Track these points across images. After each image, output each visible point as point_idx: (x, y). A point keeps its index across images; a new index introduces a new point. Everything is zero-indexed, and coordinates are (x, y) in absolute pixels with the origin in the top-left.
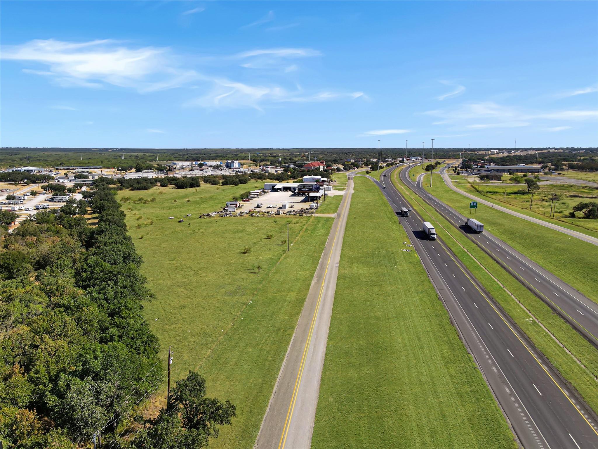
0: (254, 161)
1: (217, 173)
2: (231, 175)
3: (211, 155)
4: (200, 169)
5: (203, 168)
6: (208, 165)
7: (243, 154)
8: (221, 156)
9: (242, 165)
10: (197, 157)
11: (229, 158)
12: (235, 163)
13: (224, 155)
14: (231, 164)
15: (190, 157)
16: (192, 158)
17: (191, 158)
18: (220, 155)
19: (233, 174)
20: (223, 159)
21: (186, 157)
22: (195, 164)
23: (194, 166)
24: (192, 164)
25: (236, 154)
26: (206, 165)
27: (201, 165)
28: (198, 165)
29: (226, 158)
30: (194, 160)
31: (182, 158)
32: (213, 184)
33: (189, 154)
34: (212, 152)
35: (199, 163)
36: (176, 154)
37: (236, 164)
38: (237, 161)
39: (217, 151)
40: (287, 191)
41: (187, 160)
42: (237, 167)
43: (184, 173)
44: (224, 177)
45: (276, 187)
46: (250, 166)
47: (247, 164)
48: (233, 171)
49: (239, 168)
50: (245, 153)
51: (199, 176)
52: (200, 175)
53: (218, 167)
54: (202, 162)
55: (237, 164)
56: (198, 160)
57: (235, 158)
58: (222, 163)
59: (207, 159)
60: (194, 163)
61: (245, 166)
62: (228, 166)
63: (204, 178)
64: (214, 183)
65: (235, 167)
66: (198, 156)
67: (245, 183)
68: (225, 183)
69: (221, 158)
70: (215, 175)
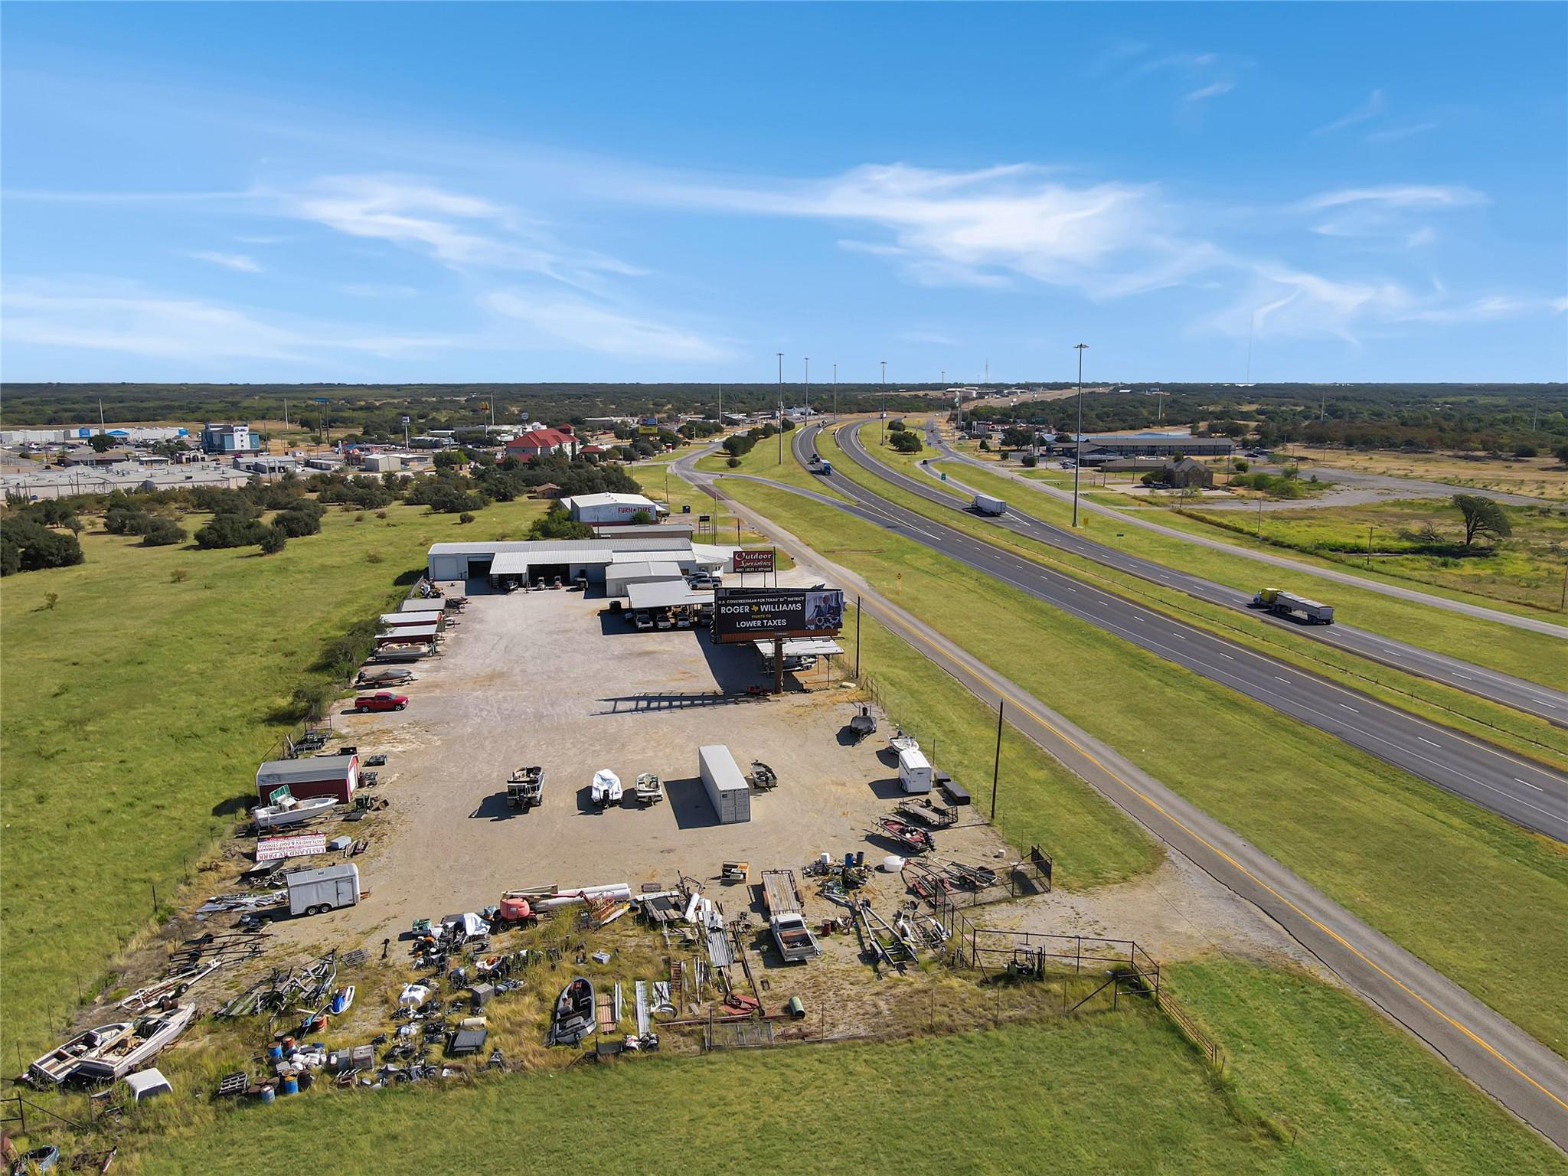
0: (304, 423)
1: (168, 477)
2: (234, 486)
3: (145, 405)
4: (100, 456)
5: (111, 453)
6: (130, 438)
7: (255, 401)
8: (181, 408)
9: (264, 438)
10: (93, 411)
11: (210, 415)
12: (237, 436)
13: (190, 403)
14: (222, 437)
15: (66, 410)
16: (73, 414)
17: (66, 414)
18: (176, 404)
19: (238, 480)
20: (190, 418)
21: (49, 410)
22: (81, 438)
23: (73, 447)
24: (67, 436)
25: (230, 399)
26: (125, 441)
27: (101, 443)
28: (90, 440)
29: (197, 415)
30: (79, 419)
31: (30, 416)
32: (149, 543)
33: (65, 400)
34: (148, 393)
35: (94, 432)
36: (14, 402)
37: (241, 439)
38: (247, 428)
39: (165, 393)
40: (550, 583)
41: (51, 422)
42: (247, 447)
43: (21, 478)
44: (202, 498)
45: (495, 570)
46: (293, 444)
47: (279, 434)
48: (236, 466)
49: (257, 453)
50: (262, 398)
51: (87, 496)
52: (89, 490)
53: (172, 451)
54: (107, 431)
55: (246, 439)
56: (94, 421)
57: (231, 414)
58: (186, 433)
59: (130, 417)
60: (75, 433)
61: (275, 444)
62: (213, 446)
63: (107, 504)
64: (158, 536)
65: (238, 447)
66: (94, 406)
67: (310, 533)
68: (214, 536)
69: (179, 414)
70: (162, 488)
